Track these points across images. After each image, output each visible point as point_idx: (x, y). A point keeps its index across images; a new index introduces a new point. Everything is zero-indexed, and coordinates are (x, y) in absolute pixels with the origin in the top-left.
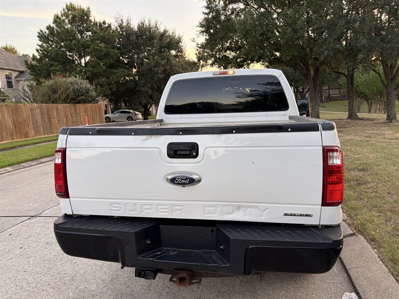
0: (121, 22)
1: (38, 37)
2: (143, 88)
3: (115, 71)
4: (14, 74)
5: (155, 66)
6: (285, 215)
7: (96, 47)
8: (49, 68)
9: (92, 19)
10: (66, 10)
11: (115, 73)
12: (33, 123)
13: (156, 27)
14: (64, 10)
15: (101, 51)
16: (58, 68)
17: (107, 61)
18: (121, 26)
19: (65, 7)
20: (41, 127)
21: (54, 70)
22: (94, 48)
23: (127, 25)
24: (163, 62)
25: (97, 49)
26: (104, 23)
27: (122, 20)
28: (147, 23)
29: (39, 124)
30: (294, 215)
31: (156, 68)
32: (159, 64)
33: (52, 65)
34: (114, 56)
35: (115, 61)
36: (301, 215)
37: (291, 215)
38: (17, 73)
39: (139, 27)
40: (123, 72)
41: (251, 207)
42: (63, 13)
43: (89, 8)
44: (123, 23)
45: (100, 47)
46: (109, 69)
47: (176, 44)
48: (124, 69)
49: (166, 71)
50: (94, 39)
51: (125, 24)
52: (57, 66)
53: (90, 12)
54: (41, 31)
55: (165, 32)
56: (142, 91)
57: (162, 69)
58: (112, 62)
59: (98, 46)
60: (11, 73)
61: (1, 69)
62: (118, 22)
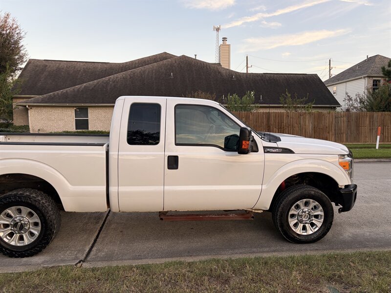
12: (335, 130)
20: (344, 135)
29: (342, 132)
60: (379, 81)
61: (369, 77)
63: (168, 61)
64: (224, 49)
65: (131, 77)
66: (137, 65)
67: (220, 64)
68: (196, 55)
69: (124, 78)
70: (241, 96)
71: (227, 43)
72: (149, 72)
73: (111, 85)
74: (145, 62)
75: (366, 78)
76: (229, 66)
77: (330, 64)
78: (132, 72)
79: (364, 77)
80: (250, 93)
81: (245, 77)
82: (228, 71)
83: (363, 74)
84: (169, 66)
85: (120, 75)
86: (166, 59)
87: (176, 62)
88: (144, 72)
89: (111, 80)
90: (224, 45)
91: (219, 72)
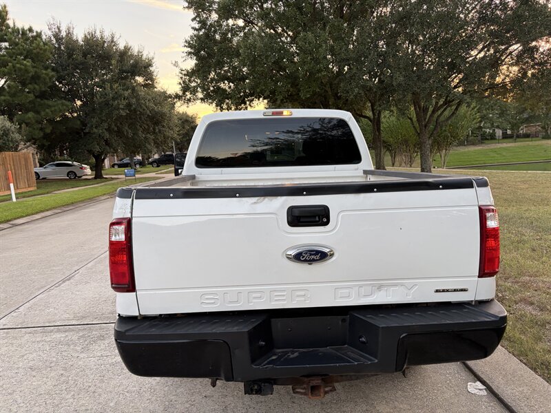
0: (57, 31)
2: (95, 130)
3: (50, 103)
5: (114, 99)
6: (437, 291)
7: (18, 65)
9: (10, 23)
11: (50, 106)
13: (112, 41)
15: (27, 71)
17: (36, 86)
18: (56, 36)
22: (14, 67)
23: (67, 35)
24: (126, 93)
25: (20, 69)
26: (31, 30)
27: (59, 28)
28: (98, 35)
30: (448, 291)
31: (116, 102)
32: (121, 95)
34: (48, 80)
35: (49, 87)
36: (455, 290)
37: (444, 291)
39: (86, 40)
40: (63, 104)
41: (396, 285)
43: (5, 7)
44: (60, 31)
45: (25, 65)
46: (39, 100)
47: (145, 67)
48: (64, 101)
49: (131, 106)
50: (14, 53)
51: (63, 34)
53: (7, 12)
55: (127, 49)
56: (94, 133)
57: (125, 102)
58: (43, 89)
59: (22, 64)
62: (53, 30)
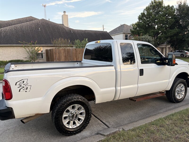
0: (180, 3)
1: (138, 18)
4: (129, 35)
7: (161, 19)
8: (139, 31)
9: (163, 5)
10: (151, 4)
11: (170, 31)
14: (150, 4)
16: (142, 31)
18: (180, 6)
19: (151, 2)
21: (140, 32)
26: (169, 6)
27: (181, 2)
33: (140, 30)
38: (130, 34)
42: (150, 5)
45: (163, 19)
51: (182, 4)
52: (142, 30)
53: (163, 2)
54: (140, 15)
60: (127, 35)
61: (124, 33)
62: (179, 4)
63: (35, 21)
64: (65, 17)
65: (15, 30)
66: (16, 23)
67: (63, 24)
68: (49, 19)
69: (10, 30)
70: (81, 41)
71: (66, 14)
72: (25, 27)
73: (3, 34)
74: (20, 21)
75: (123, 34)
76: (68, 26)
77: (103, 27)
78: (15, 26)
79: (122, 33)
80: (86, 39)
81: (77, 31)
82: (68, 28)
83: (121, 32)
84: (36, 24)
85: (8, 28)
86: (33, 20)
87: (40, 22)
88: (22, 26)
89: (2, 30)
90: (64, 15)
91: (64, 29)
